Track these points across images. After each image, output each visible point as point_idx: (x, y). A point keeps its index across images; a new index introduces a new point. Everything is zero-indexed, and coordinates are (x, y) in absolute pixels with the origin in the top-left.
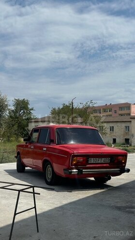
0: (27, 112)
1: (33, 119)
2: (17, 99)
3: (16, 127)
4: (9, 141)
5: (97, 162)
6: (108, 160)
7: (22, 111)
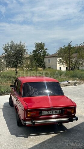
0: (43, 51)
1: (47, 55)
2: (37, 43)
3: (35, 62)
4: (31, 70)
5: (49, 114)
6: (59, 112)
7: (40, 50)
